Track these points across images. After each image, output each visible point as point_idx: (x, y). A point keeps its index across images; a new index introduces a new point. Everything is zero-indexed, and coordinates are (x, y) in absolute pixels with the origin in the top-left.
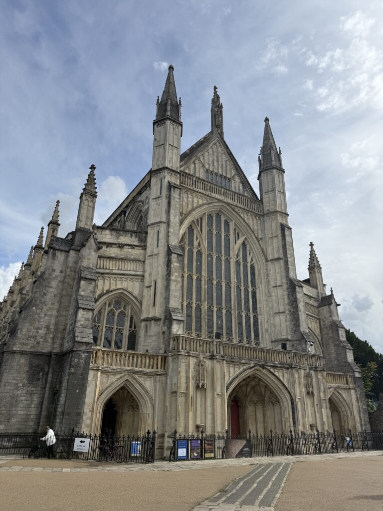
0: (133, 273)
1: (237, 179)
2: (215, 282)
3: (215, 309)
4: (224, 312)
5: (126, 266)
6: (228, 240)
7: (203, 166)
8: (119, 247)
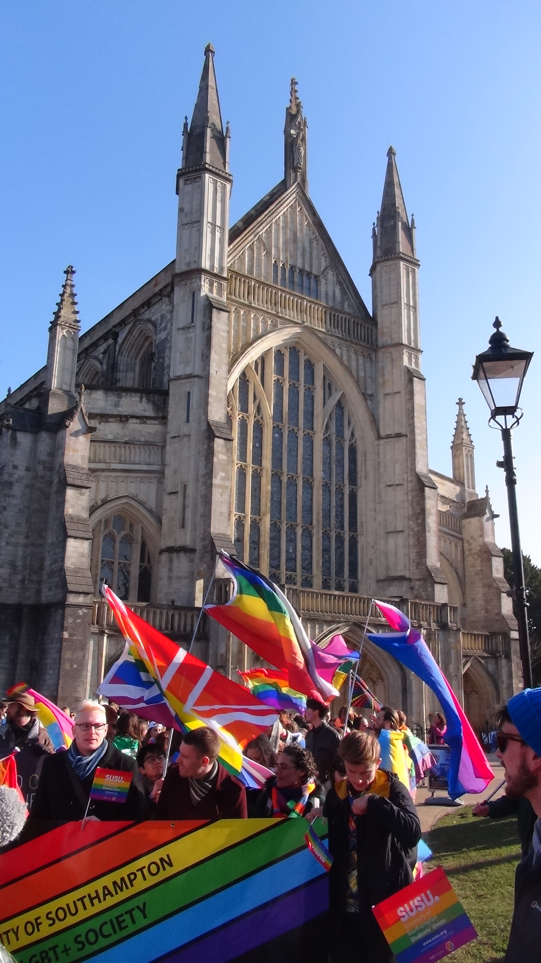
0: (145, 467)
1: (331, 275)
2: (285, 479)
3: (284, 528)
4: (299, 531)
5: (132, 455)
6: (310, 399)
7: (269, 253)
8: (121, 421)
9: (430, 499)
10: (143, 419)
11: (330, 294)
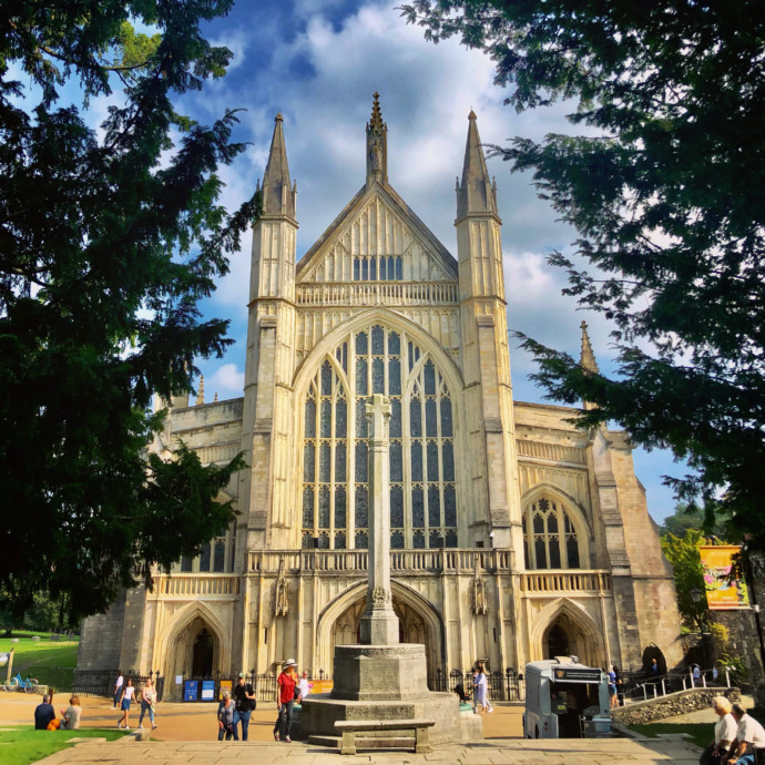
1: (416, 250)
6: (396, 366)
7: (349, 253)
8: (207, 431)
9: (493, 443)
10: (225, 425)
11: (416, 265)
